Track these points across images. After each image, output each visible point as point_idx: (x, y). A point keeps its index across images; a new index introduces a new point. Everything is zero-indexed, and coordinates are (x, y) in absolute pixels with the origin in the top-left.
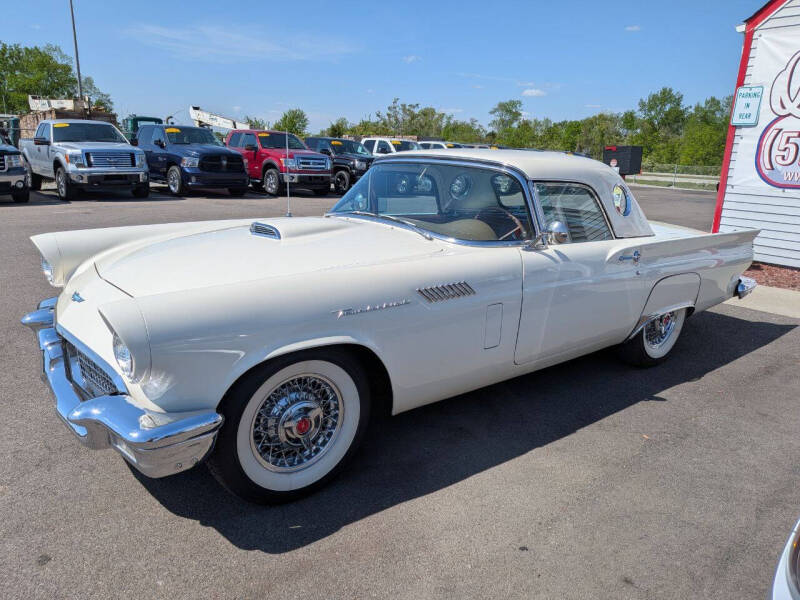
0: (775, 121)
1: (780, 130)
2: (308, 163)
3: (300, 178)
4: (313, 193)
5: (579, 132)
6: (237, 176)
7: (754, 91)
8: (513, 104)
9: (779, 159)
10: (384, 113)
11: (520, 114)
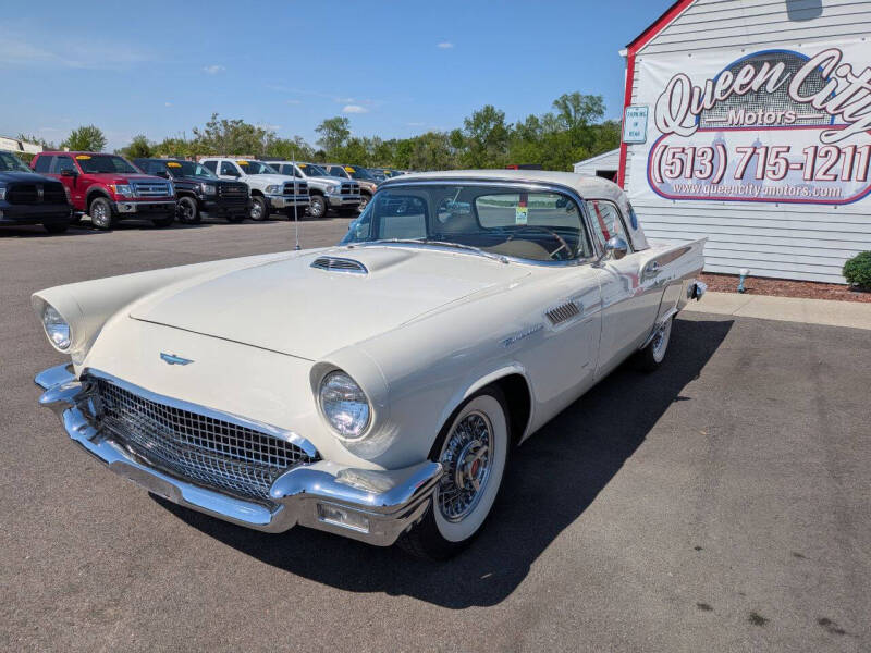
0: (661, 138)
1: (666, 147)
2: (148, 190)
3: (138, 207)
4: (151, 223)
5: (410, 150)
6: (56, 209)
7: (640, 110)
8: (339, 120)
9: (668, 173)
10: (202, 131)
11: (348, 133)
